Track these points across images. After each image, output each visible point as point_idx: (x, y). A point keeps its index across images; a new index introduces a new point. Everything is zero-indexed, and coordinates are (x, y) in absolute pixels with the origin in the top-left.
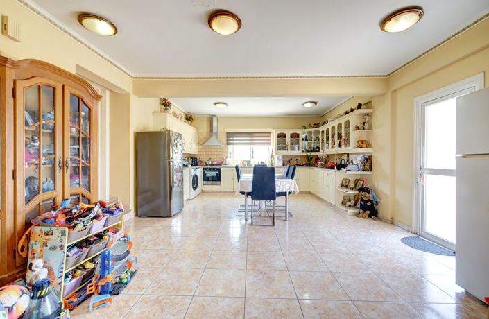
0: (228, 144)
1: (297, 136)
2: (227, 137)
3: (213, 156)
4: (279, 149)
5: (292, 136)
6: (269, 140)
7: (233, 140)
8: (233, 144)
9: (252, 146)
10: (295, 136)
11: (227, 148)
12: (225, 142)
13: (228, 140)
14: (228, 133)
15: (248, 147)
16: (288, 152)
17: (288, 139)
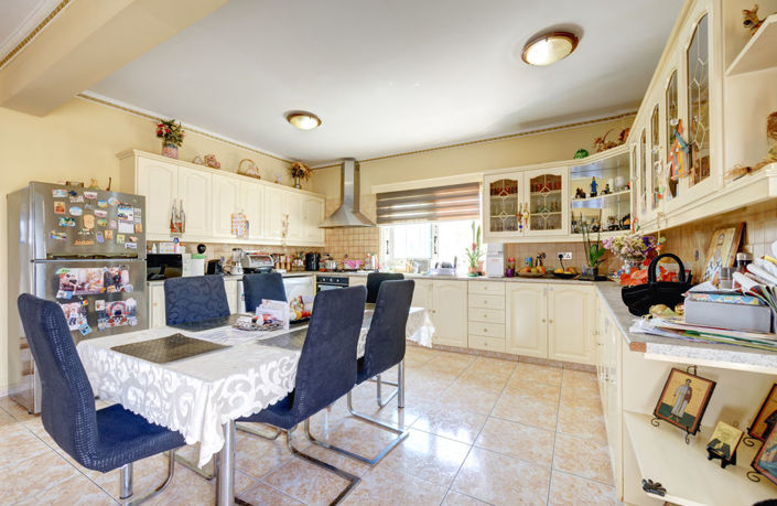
0: (380, 221)
1: (554, 183)
2: (379, 204)
3: (351, 250)
4: (496, 227)
5: (536, 185)
6: (476, 205)
7: (390, 212)
8: (389, 220)
9: (434, 223)
10: (546, 185)
11: (377, 232)
12: (373, 218)
13: (379, 213)
14: (379, 196)
15: (425, 226)
16: (526, 235)
17: (524, 197)
